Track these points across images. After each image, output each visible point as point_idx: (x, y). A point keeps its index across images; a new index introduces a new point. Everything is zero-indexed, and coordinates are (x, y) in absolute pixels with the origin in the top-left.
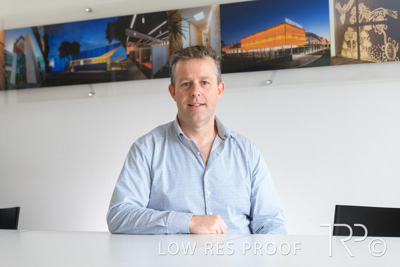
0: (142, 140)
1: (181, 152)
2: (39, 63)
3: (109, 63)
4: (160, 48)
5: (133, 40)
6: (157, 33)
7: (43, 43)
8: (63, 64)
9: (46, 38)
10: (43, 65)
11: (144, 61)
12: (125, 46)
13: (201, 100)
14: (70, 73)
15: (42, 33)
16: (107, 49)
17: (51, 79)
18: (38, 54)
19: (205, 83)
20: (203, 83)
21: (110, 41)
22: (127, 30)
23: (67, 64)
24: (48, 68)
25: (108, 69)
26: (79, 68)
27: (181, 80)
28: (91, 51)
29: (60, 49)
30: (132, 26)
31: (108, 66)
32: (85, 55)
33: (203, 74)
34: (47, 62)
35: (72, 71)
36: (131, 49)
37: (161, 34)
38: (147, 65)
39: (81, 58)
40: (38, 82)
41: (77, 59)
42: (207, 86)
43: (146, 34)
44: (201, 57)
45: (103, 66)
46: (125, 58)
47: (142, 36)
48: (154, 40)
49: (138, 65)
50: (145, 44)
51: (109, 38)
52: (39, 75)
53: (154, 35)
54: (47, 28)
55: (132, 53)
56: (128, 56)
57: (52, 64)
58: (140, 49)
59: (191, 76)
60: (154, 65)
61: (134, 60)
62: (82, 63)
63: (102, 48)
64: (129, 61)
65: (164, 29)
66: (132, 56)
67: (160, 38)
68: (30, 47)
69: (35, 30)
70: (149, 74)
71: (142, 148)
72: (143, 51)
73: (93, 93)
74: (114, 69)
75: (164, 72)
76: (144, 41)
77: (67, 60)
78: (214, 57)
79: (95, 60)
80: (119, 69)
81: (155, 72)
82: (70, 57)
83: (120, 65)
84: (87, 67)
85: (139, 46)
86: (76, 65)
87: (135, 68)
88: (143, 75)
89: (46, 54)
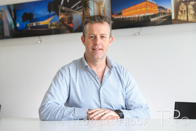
0: (63, 68)
1: (86, 76)
2: (11, 25)
3: (49, 24)
4: (77, 16)
5: (63, 11)
6: (76, 7)
7: (13, 14)
8: (24, 25)
9: (15, 11)
10: (13, 26)
11: (69, 23)
12: (58, 15)
13: (100, 47)
14: (28, 30)
15: (12, 8)
16: (48, 17)
17: (18, 34)
18: (10, 20)
19: (103, 37)
20: (102, 37)
21: (50, 12)
22: (59, 6)
23: (26, 25)
24: (16, 28)
25: (49, 28)
26: (33, 27)
27: (90, 35)
28: (39, 18)
29: (22, 17)
30: (62, 4)
31: (49, 26)
32: (37, 20)
33: (102, 32)
34: (15, 25)
35: (29, 29)
36: (61, 16)
37: (78, 8)
38: (71, 25)
39: (34, 22)
40: (11, 35)
41: (32, 22)
42: (104, 39)
43: (70, 8)
44: (102, 22)
45: (46, 26)
46: (58, 21)
47: (68, 9)
48: (74, 11)
49: (65, 25)
50: (69, 14)
51: (49, 11)
52: (11, 31)
53: (74, 9)
54: (15, 5)
55: (62, 19)
56: (60, 20)
57: (18, 25)
58: (67, 17)
59: (95, 33)
60: (74, 25)
61: (63, 23)
62: (34, 24)
63: (45, 16)
64: (61, 23)
65: (79, 5)
66: (62, 20)
67: (77, 10)
68: (6, 16)
69: (8, 7)
70: (71, 30)
71: (63, 72)
72: (68, 17)
73: (41, 41)
74: (52, 28)
75: (80, 29)
76: (68, 12)
77: (26, 23)
78: (109, 23)
79: (42, 23)
80: (55, 27)
81: (75, 29)
82: (28, 21)
83: (56, 25)
84: (37, 27)
85: (66, 15)
86: (31, 26)
87: (64, 27)
88: (68, 31)
89: (15, 20)
